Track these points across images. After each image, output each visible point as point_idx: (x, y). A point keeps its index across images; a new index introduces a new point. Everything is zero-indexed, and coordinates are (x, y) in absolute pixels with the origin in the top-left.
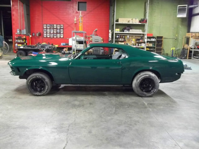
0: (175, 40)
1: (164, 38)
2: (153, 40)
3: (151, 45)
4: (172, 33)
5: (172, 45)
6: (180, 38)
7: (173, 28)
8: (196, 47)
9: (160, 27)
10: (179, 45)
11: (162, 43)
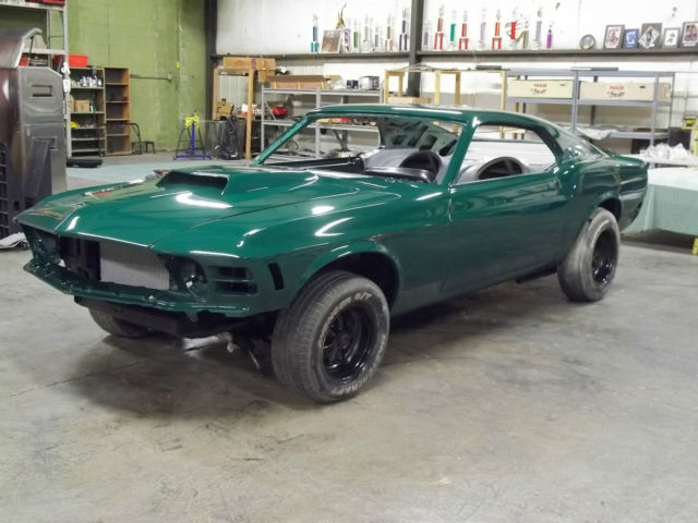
0: (168, 84)
1: (132, 76)
2: (91, 83)
3: (85, 107)
4: (155, 54)
5: (158, 104)
6: (184, 78)
7: (157, 35)
8: (271, 111)
9: (108, 26)
10: (181, 104)
11: (126, 99)
